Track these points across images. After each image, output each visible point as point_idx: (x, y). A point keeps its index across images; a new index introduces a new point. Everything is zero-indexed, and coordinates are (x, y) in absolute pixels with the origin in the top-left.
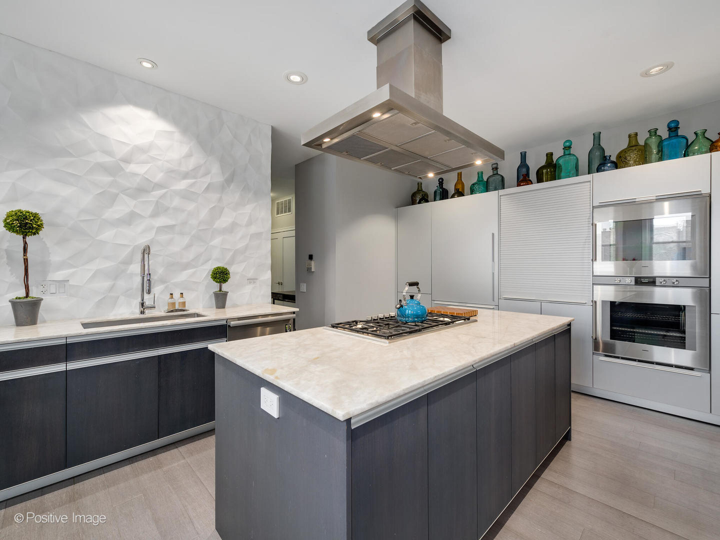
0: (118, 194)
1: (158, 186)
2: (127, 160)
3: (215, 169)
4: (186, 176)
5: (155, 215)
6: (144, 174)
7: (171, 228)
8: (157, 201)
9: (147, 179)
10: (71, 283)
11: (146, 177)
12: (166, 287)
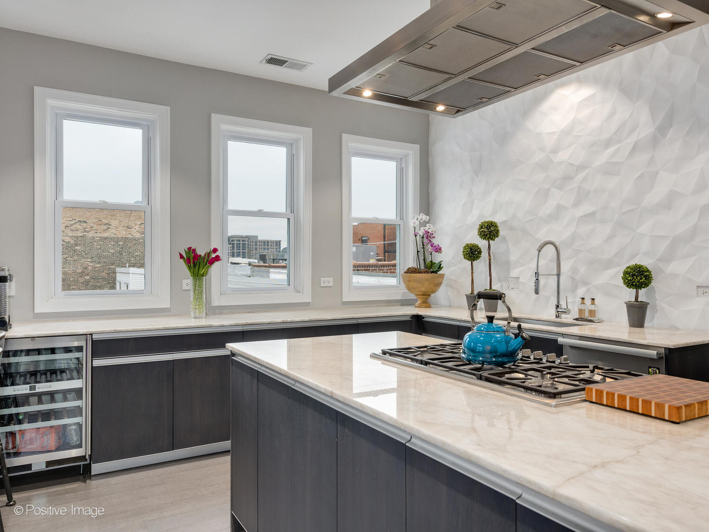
0: (550, 189)
1: (582, 167)
2: (555, 151)
3: (644, 116)
4: (608, 143)
5: (577, 204)
6: (568, 159)
7: (593, 214)
8: (579, 186)
9: (571, 164)
10: (520, 280)
11: (569, 161)
12: (588, 290)
